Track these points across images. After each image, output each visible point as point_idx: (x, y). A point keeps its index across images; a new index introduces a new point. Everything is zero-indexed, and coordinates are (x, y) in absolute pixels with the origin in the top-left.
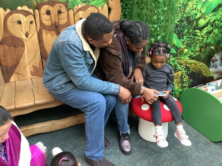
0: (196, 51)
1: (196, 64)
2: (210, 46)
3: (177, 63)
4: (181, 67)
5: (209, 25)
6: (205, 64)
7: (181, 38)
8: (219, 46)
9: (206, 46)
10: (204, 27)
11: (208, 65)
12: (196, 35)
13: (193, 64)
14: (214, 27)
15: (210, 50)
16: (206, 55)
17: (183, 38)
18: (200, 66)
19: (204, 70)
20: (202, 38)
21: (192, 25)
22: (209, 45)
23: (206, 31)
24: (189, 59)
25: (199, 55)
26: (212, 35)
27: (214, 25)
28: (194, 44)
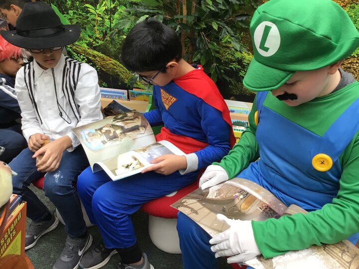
0: (97, 38)
1: (104, 60)
3: (70, 50)
4: (79, 57)
6: (120, 63)
7: (65, 12)
12: (88, 12)
13: (99, 57)
17: (68, 14)
18: (113, 65)
24: (87, 47)
26: (116, 16)
28: (88, 26)
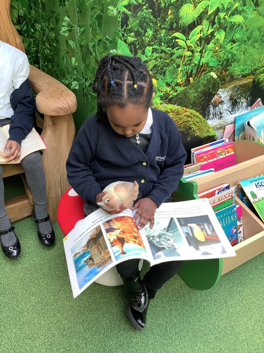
2: (208, 70)
5: (205, 22)
8: (228, 72)
9: (198, 72)
10: (192, 26)
11: (205, 113)
14: (216, 25)
15: (208, 80)
16: (200, 92)
19: (195, 125)
20: (189, 53)
21: (164, 20)
22: (205, 70)
23: (199, 35)
25: (185, 93)
27: (216, 20)
